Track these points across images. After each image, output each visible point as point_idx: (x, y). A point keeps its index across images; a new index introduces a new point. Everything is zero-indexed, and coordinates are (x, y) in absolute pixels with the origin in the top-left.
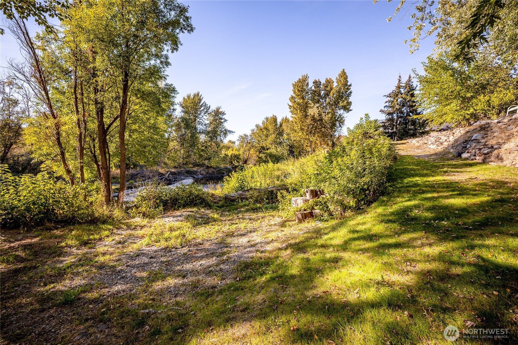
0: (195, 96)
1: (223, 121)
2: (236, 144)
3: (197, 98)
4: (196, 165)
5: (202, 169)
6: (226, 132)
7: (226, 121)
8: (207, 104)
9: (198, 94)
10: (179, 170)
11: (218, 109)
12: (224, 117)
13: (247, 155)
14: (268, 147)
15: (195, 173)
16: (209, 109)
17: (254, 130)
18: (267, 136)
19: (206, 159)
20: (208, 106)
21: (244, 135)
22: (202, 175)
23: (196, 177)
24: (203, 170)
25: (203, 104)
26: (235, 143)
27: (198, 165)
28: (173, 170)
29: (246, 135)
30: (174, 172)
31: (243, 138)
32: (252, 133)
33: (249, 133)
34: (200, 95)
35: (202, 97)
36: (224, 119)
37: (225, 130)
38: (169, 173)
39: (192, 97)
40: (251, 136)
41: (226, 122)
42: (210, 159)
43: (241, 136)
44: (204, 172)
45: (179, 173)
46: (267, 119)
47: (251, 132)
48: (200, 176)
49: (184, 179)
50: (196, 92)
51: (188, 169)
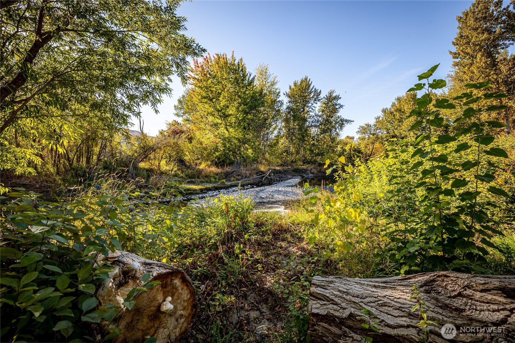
0: (302, 82)
1: (337, 107)
2: (355, 139)
3: (304, 84)
4: (305, 162)
5: (313, 166)
6: (342, 123)
7: (341, 106)
8: (317, 89)
9: (306, 79)
10: (285, 168)
11: (331, 93)
12: (339, 102)
13: (371, 150)
14: (403, 136)
15: (305, 171)
16: (319, 95)
17: (379, 118)
18: (401, 121)
19: (318, 155)
20: (319, 91)
21: (366, 125)
22: (313, 173)
23: (306, 176)
24: (314, 168)
25: (312, 89)
26: (353, 139)
27: (308, 163)
28: (278, 168)
29: (368, 125)
30: (279, 170)
31: (364, 130)
32: (377, 122)
33: (372, 122)
34: (308, 80)
35: (310, 82)
36: (339, 104)
37: (341, 120)
38: (270, 171)
39: (299, 83)
40: (375, 125)
41: (341, 109)
42: (322, 155)
43: (362, 127)
44: (314, 171)
45: (285, 171)
46: (399, 99)
47: (375, 121)
48: (310, 175)
49: (290, 179)
50: (304, 77)
51: (296, 167)
